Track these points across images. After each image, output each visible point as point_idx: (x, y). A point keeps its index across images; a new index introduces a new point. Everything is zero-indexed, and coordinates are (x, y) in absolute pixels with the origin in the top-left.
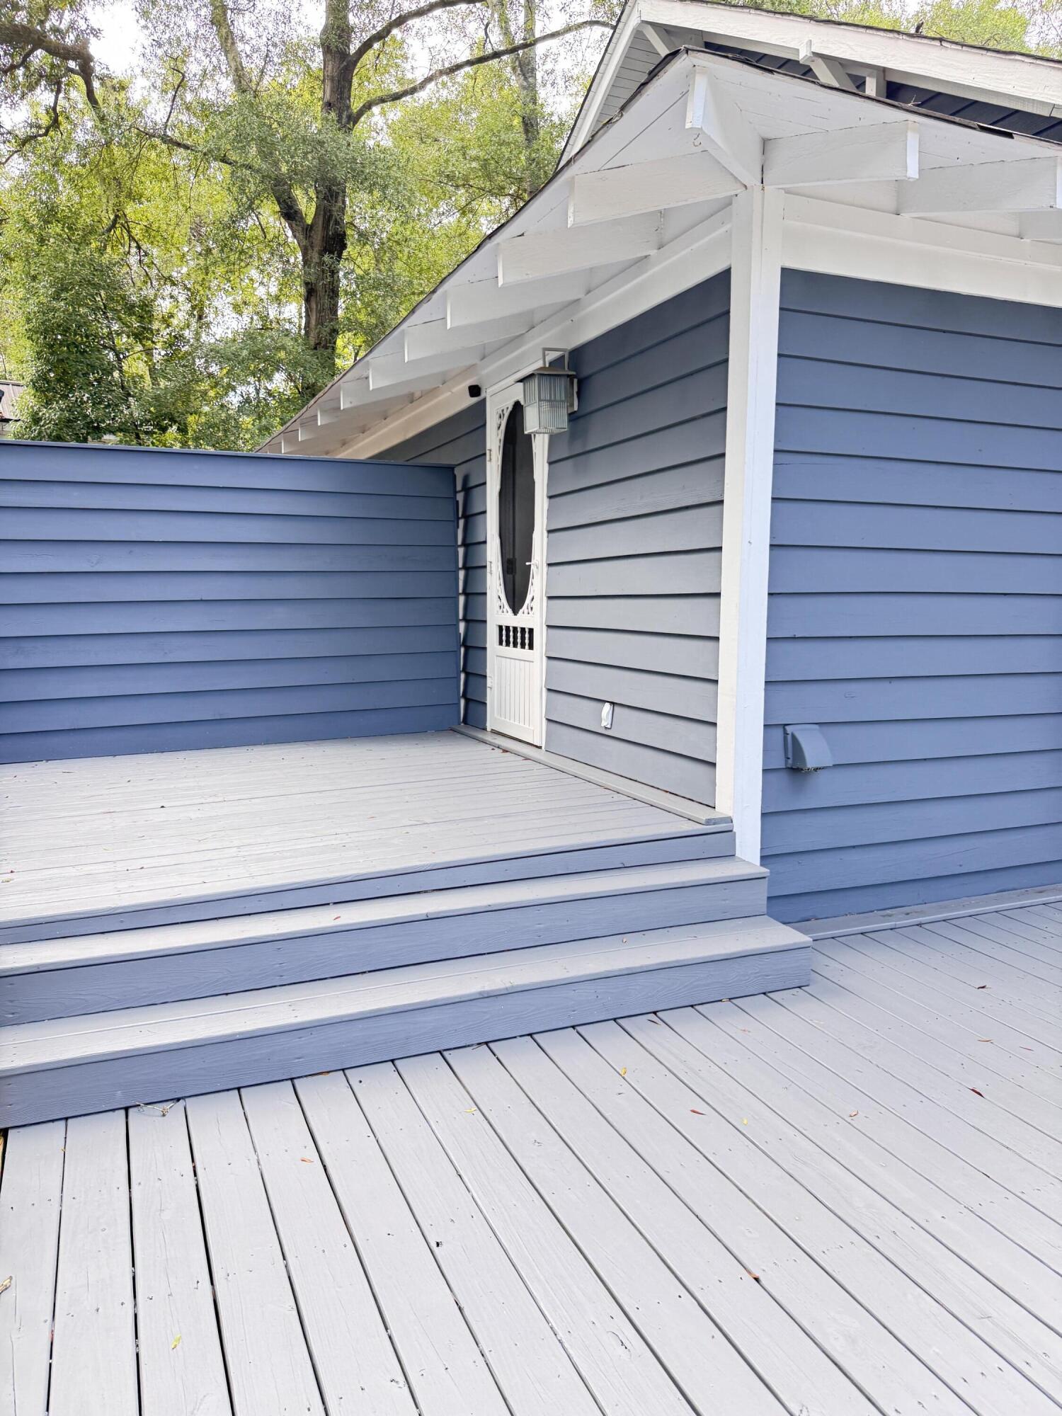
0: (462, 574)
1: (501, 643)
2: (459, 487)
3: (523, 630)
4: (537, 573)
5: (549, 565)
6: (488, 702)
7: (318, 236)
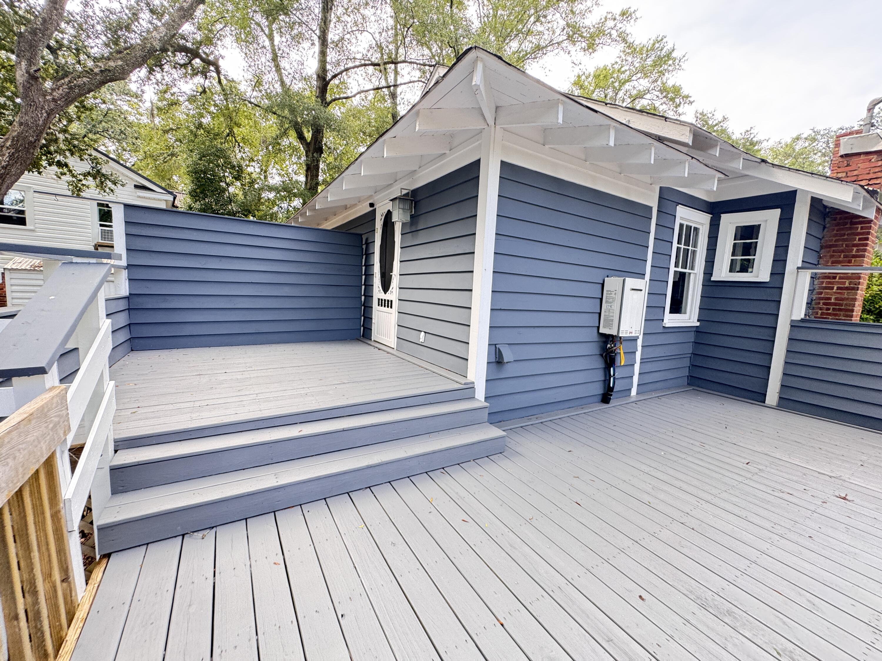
0: (364, 277)
1: (379, 305)
2: (364, 243)
3: (388, 301)
4: (395, 278)
5: (400, 275)
6: (373, 329)
7: (312, 148)
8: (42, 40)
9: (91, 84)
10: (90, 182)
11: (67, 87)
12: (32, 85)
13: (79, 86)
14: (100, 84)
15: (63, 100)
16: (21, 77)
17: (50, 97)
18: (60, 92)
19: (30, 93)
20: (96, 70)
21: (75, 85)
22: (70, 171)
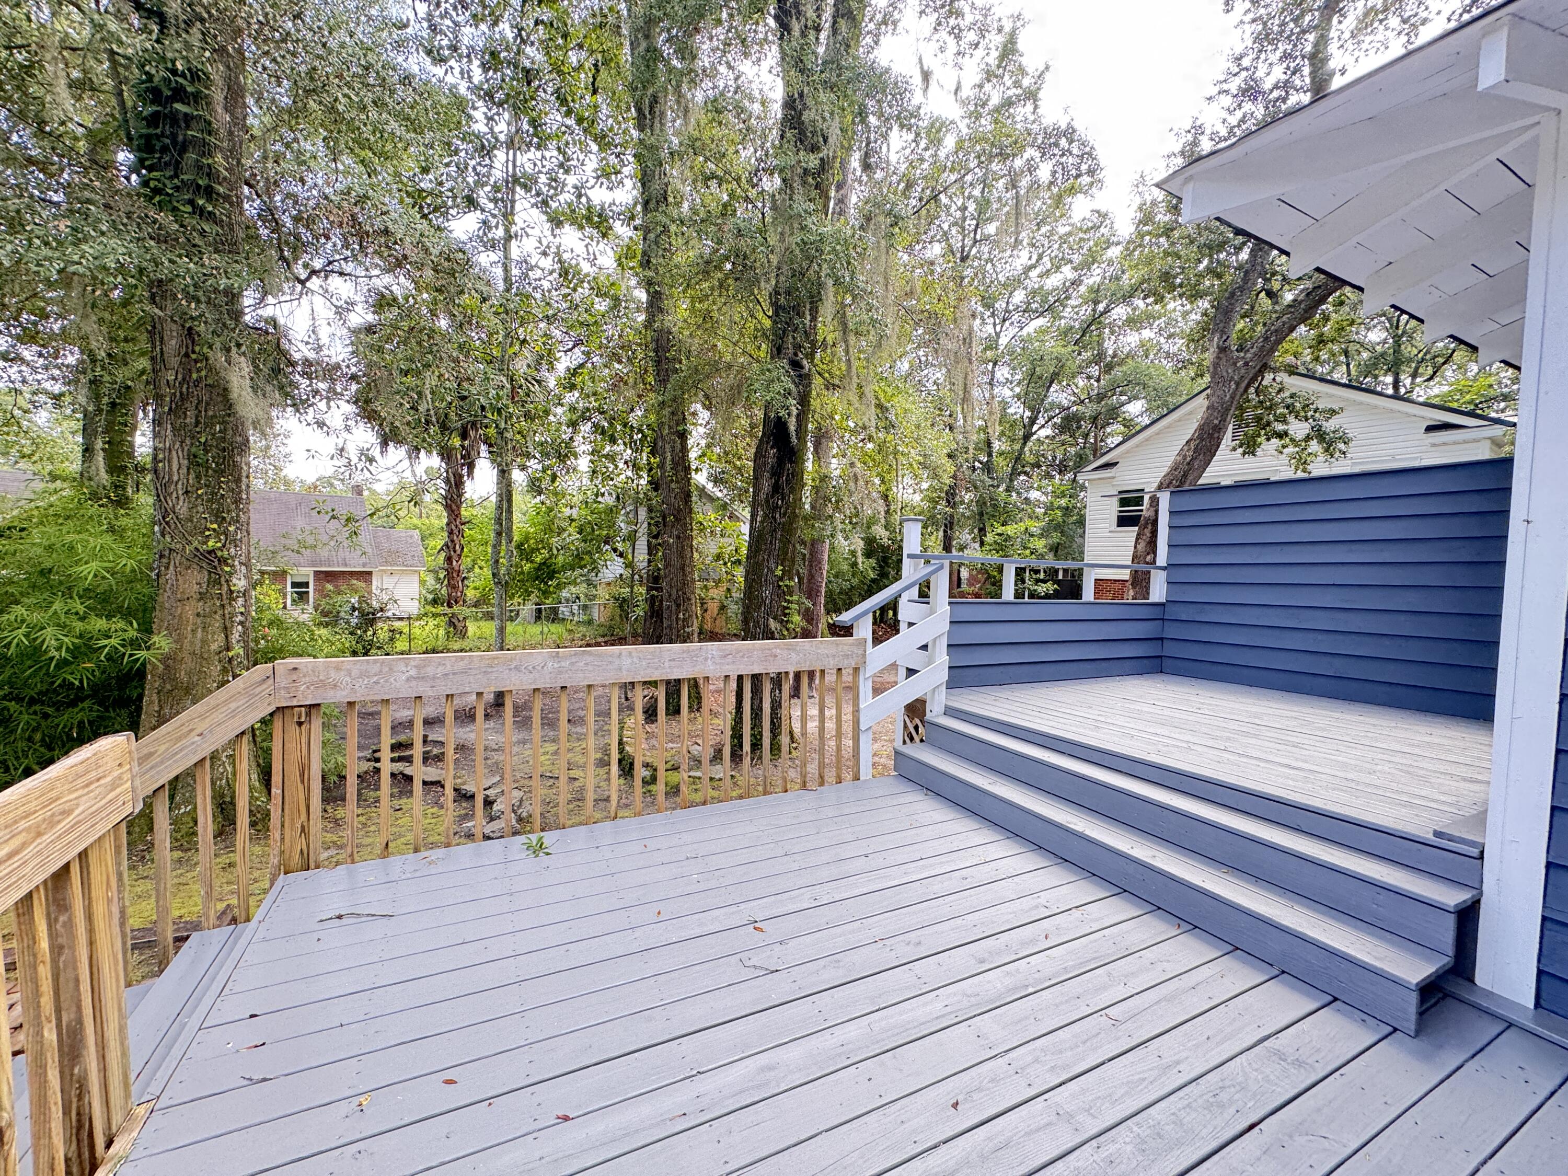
10: (1314, 446)
22: (1292, 440)
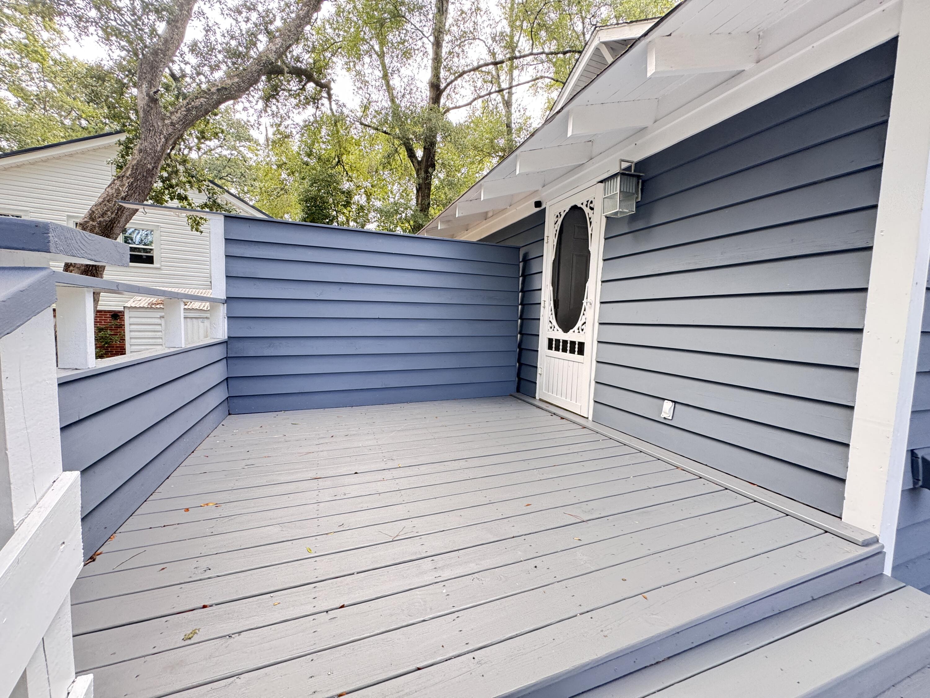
0: (520, 307)
1: (551, 349)
2: (521, 259)
3: (572, 343)
4: (590, 308)
5: (602, 303)
6: (537, 382)
7: (423, 166)
8: (163, 60)
9: (208, 104)
10: (207, 214)
11: (185, 109)
12: (152, 109)
13: (196, 108)
14: (216, 104)
15: (181, 123)
16: (142, 101)
17: (168, 121)
18: (178, 115)
19: (149, 117)
20: (214, 89)
21: (192, 107)
22: (190, 204)
